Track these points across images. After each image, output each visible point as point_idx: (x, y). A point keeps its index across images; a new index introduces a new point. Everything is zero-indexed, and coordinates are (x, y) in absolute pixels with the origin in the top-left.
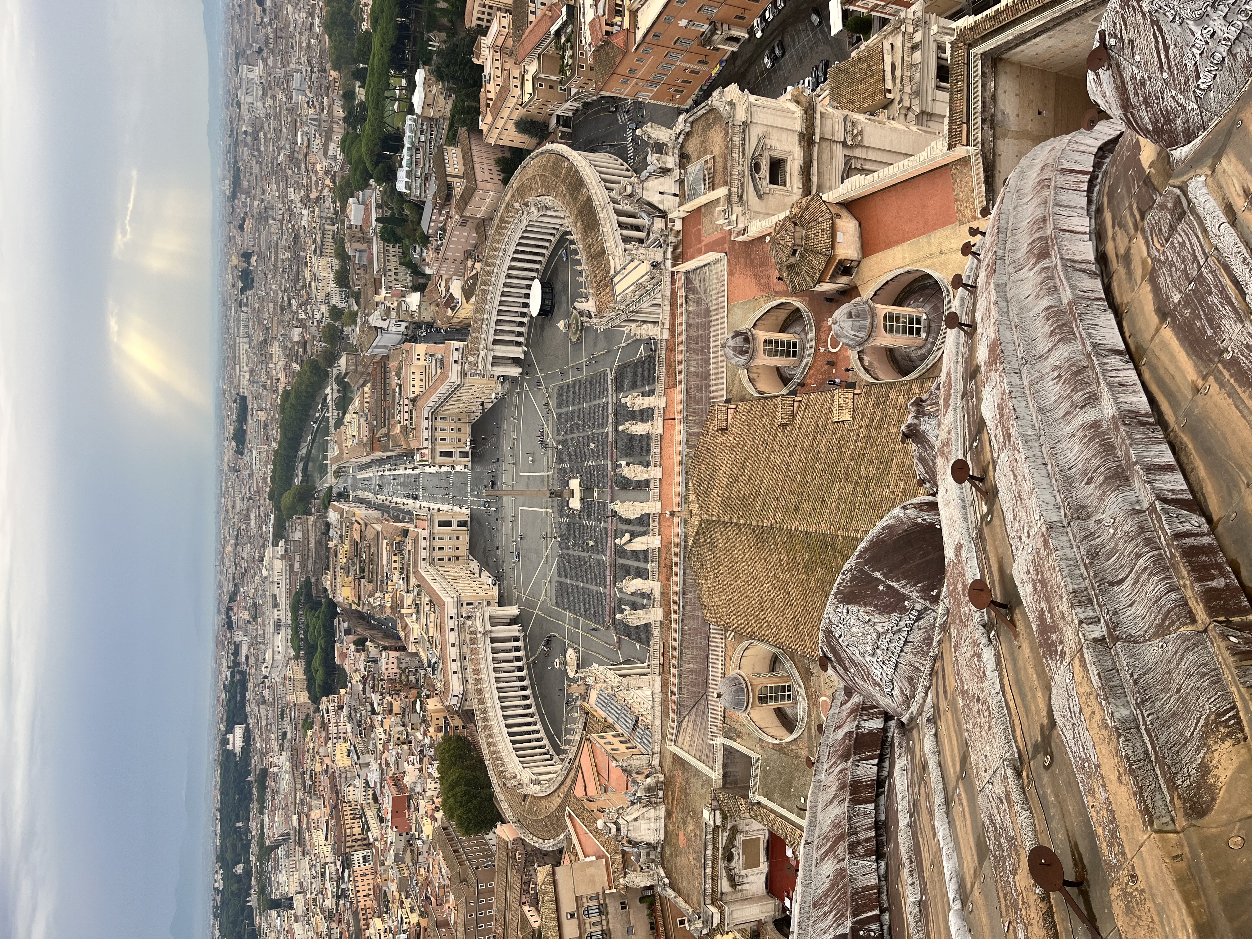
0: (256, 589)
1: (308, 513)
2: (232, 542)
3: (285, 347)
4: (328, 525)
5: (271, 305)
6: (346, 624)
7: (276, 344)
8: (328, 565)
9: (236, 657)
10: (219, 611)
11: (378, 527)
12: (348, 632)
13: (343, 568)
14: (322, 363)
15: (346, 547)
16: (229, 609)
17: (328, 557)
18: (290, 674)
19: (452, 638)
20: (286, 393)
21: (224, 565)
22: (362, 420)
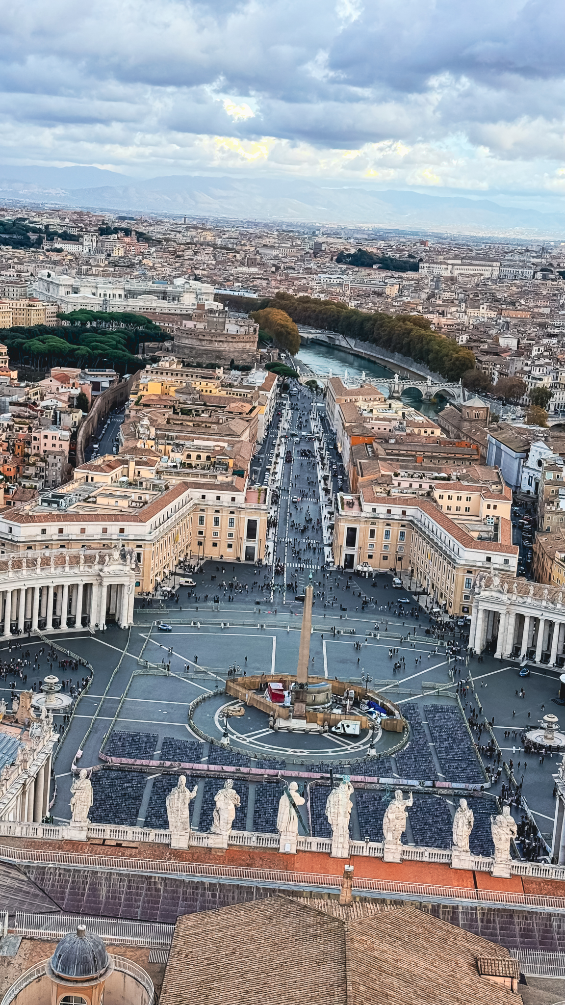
0: (153, 268)
1: (261, 343)
2: (219, 241)
3: (488, 326)
4: (246, 369)
5: (547, 311)
6: (106, 385)
7: (493, 314)
8: (188, 365)
9: (60, 236)
10: (122, 219)
11: (245, 437)
12: (96, 386)
13: (188, 385)
14: (472, 373)
15: (216, 392)
16: (127, 232)
17: (199, 366)
18: (39, 305)
19: (94, 529)
20: (425, 325)
21: (188, 229)
22: (395, 424)
